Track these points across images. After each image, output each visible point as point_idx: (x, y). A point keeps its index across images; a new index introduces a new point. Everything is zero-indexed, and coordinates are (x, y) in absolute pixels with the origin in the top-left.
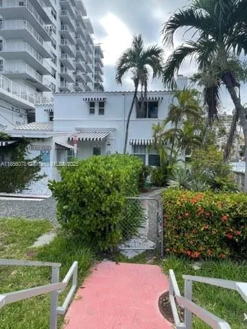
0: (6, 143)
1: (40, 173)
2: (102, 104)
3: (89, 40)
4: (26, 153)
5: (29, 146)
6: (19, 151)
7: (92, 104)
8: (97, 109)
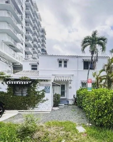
0: (28, 83)
1: (45, 98)
2: (65, 62)
3: (39, 24)
4: (37, 88)
5: (38, 84)
6: (33, 86)
7: (60, 62)
8: (63, 64)
